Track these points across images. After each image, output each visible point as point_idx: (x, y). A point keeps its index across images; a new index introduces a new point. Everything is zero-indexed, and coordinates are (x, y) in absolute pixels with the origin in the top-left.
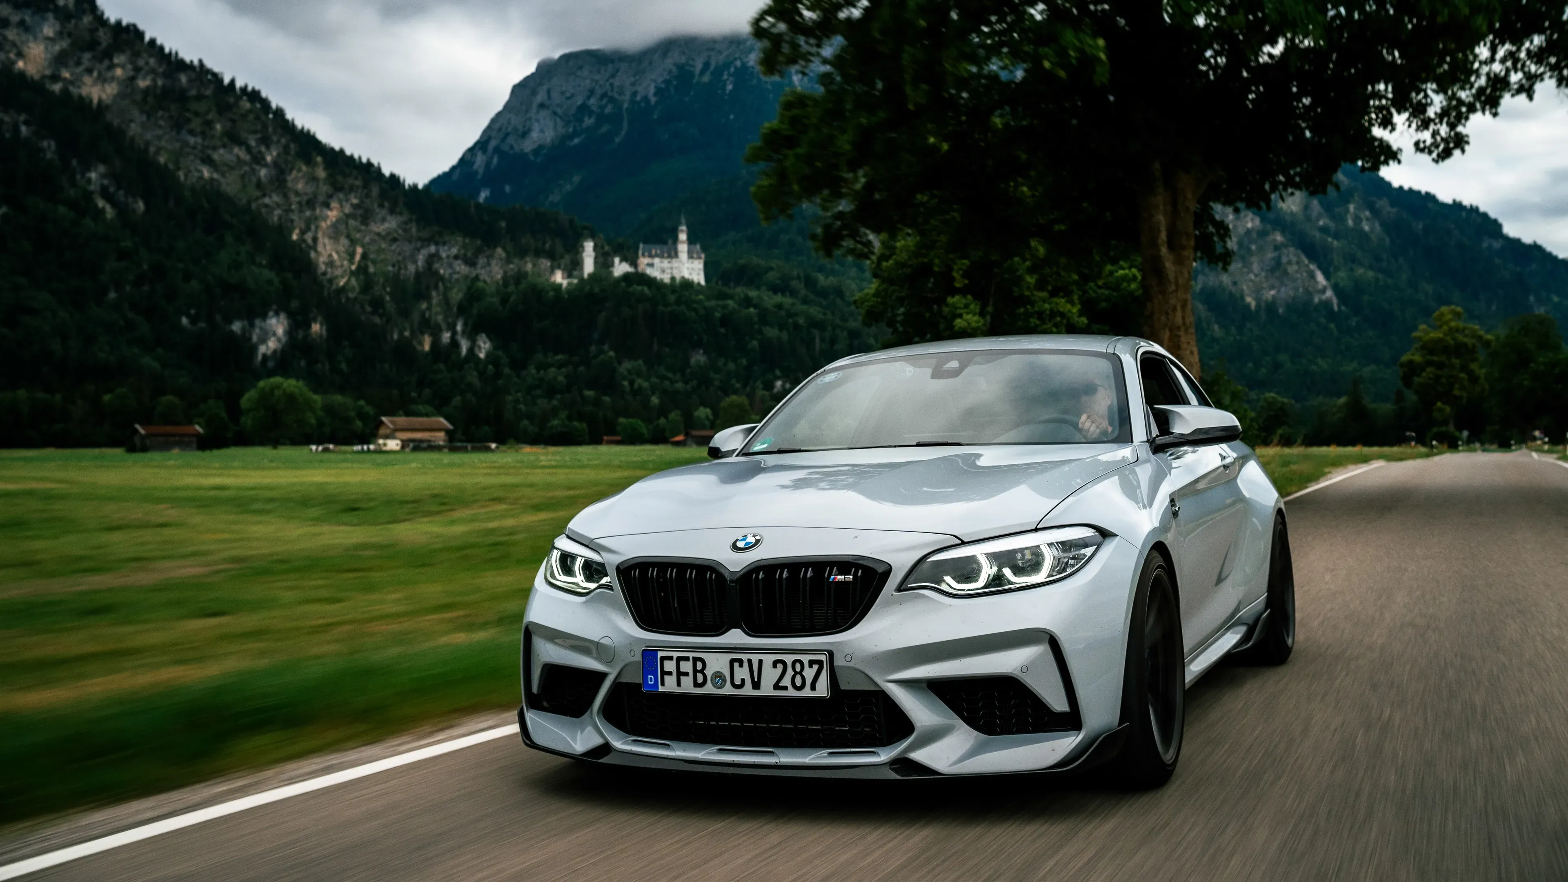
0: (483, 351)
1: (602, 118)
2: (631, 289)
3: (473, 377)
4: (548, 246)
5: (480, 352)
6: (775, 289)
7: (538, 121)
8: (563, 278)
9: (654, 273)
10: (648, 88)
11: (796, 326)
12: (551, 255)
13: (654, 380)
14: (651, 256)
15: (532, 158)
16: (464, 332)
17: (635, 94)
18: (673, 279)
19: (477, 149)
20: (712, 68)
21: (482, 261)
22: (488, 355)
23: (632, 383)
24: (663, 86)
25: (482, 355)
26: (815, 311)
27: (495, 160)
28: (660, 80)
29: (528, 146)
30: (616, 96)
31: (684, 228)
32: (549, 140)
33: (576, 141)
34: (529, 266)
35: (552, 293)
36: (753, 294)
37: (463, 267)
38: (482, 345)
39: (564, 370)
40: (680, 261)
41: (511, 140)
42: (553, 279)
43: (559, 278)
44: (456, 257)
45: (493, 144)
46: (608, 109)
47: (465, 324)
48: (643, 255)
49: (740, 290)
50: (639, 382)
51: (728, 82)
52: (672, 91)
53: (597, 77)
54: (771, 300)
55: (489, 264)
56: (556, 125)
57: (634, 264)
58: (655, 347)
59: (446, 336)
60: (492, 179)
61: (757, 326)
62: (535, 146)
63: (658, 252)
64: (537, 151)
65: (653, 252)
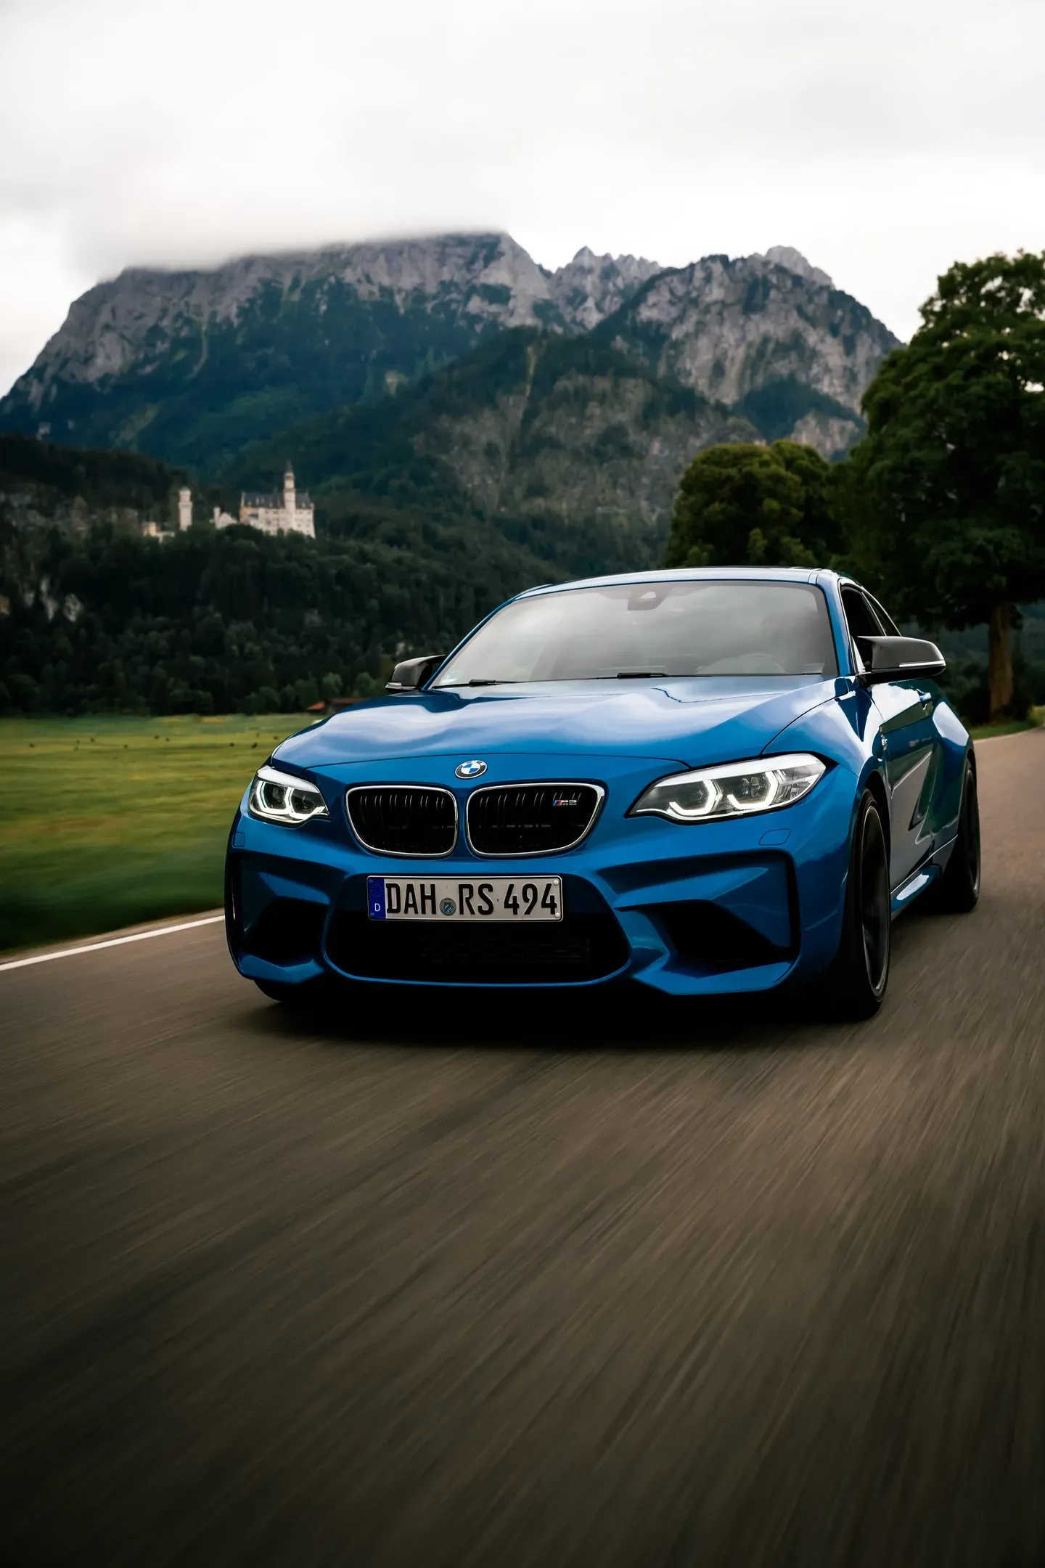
0: (73, 613)
1: (177, 343)
2: (236, 543)
3: (64, 642)
4: (134, 494)
5: (70, 614)
6: (391, 542)
7: (102, 345)
8: (157, 531)
9: (259, 525)
10: (229, 308)
11: (418, 583)
12: (139, 505)
13: (266, 644)
14: (254, 506)
15: (98, 389)
16: (50, 593)
17: (214, 314)
18: (280, 531)
19: (32, 376)
20: (303, 284)
21: (59, 511)
22: (79, 617)
23: (241, 647)
24: (247, 305)
25: (72, 618)
26: (436, 566)
27: (54, 390)
28: (243, 298)
29: (92, 374)
30: (194, 317)
31: (290, 474)
32: (116, 368)
33: (149, 369)
34: (114, 517)
35: (148, 549)
36: (368, 547)
37: (38, 518)
38: (72, 606)
39: (166, 633)
40: (288, 512)
41: (72, 367)
42: (145, 533)
43: (152, 530)
44: (30, 507)
45: (50, 371)
46: (184, 333)
47: (51, 584)
48: (246, 505)
49: (352, 543)
50: (249, 645)
51: (322, 302)
52: (258, 311)
53: (169, 294)
54: (389, 554)
55: (67, 515)
56: (123, 350)
57: (236, 514)
58: (266, 608)
59: (29, 598)
60: (52, 412)
61: (375, 584)
62: (100, 375)
63: (263, 501)
64: (103, 381)
65: (257, 501)
